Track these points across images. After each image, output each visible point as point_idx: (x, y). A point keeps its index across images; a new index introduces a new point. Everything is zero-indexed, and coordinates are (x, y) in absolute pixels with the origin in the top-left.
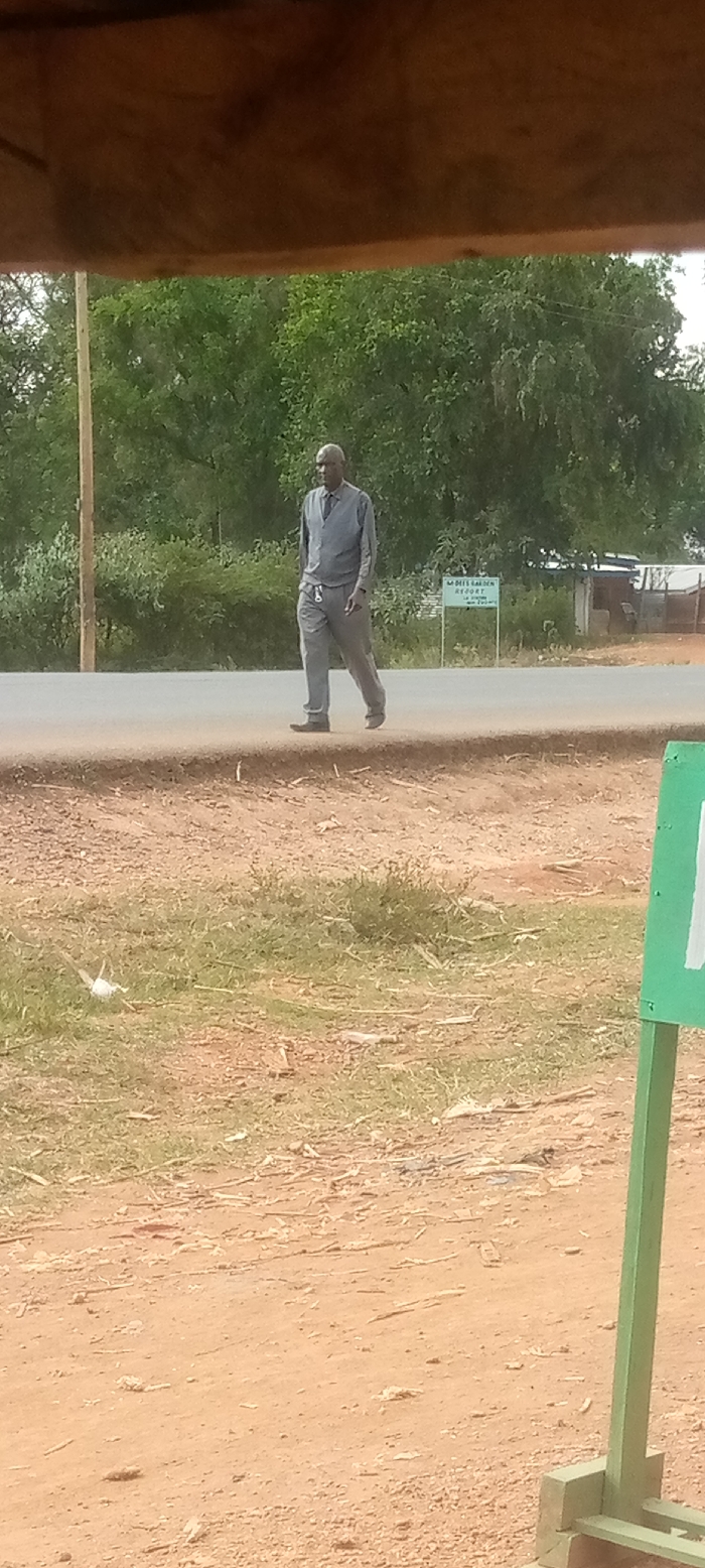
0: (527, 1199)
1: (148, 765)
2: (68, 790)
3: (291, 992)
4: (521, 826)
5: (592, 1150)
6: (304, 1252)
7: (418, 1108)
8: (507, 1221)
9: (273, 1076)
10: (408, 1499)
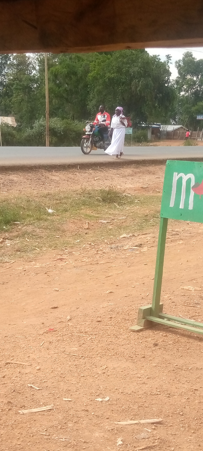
0: (136, 254)
1: (60, 166)
2: (43, 171)
3: (89, 212)
4: (136, 179)
5: (149, 244)
6: (91, 264)
7: (114, 236)
8: (132, 258)
9: (85, 229)
10: (112, 313)
